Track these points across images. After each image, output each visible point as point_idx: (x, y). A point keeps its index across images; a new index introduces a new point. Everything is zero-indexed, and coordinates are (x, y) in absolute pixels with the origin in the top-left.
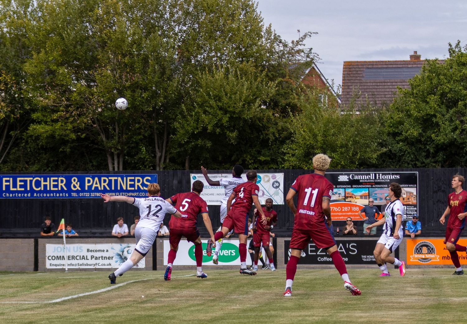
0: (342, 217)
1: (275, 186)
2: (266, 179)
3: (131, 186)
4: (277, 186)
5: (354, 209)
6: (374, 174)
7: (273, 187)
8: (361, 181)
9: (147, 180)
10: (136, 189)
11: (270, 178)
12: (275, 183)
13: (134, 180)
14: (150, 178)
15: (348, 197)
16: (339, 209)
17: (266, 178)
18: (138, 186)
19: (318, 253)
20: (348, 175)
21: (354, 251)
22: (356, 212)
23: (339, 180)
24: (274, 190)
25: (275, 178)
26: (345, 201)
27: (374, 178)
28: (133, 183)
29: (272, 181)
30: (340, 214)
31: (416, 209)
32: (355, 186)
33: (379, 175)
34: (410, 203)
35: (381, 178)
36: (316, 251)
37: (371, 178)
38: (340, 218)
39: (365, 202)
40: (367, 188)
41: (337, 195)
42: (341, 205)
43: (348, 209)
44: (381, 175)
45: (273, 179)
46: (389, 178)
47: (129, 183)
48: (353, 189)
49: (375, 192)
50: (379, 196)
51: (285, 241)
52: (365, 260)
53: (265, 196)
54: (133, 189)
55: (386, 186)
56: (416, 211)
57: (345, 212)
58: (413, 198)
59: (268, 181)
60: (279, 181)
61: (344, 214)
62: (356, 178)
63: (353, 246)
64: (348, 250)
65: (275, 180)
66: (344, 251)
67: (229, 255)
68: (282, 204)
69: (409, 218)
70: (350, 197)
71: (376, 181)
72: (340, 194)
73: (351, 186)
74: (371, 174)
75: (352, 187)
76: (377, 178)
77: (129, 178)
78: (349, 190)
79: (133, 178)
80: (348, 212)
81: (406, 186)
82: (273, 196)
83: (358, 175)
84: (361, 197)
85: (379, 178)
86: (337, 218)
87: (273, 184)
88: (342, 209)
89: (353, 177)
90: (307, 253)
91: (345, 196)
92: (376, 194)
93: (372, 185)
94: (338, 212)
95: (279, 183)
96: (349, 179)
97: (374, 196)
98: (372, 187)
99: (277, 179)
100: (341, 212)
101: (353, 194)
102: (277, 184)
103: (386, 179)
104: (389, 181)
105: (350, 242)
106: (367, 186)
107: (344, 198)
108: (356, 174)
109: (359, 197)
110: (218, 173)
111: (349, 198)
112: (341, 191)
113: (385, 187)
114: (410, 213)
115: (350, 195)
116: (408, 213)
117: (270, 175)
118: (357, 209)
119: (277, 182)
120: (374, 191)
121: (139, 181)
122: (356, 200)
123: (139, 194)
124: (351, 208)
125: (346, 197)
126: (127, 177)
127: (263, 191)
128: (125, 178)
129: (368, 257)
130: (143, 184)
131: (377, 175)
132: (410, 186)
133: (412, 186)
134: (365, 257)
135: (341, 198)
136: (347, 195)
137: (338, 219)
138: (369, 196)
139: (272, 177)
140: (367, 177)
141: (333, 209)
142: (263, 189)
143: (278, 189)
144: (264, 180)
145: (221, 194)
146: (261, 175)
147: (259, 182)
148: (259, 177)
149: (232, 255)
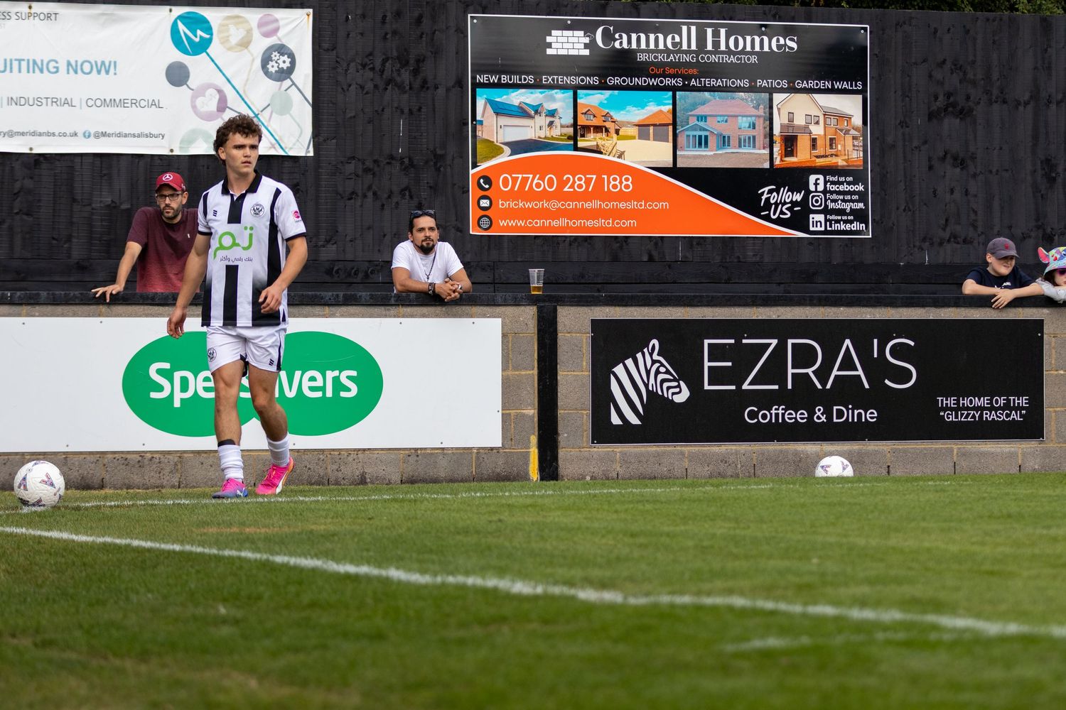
0: (562, 222)
1: (273, 68)
2: (236, 35)
4: (281, 71)
5: (614, 183)
6: (693, 29)
7: (267, 73)
8: (642, 57)
11: (249, 31)
12: (275, 55)
15: (586, 129)
16: (551, 183)
17: (232, 29)
19: (745, 386)
20: (589, 29)
21: (903, 376)
22: (621, 196)
23: (549, 52)
24: (272, 85)
25: (275, 32)
26: (576, 148)
27: (694, 47)
29: (261, 44)
30: (555, 205)
31: (860, 188)
32: (617, 81)
33: (716, 34)
34: (840, 162)
35: (723, 48)
36: (736, 376)
37: (685, 47)
38: (555, 223)
39: (660, 152)
40: (666, 88)
41: (542, 120)
42: (560, 167)
43: (588, 181)
44: (723, 31)
45: (267, 35)
46: (757, 48)
48: (608, 93)
49: (700, 111)
50: (714, 126)
51: (595, 323)
52: (951, 418)
55: (745, 83)
56: (862, 197)
57: (574, 196)
58: (849, 139)
59: (245, 44)
60: (292, 46)
61: (572, 205)
62: (622, 42)
63: (898, 352)
64: (877, 368)
65: (272, 41)
66: (860, 372)
67: (329, 394)
68: (302, 154)
69: (836, 227)
70: (598, 129)
71: (704, 58)
72: (552, 113)
73: (603, 76)
74: (684, 28)
75: (603, 87)
76: (710, 47)
78: (591, 99)
80: (586, 196)
81: (821, 85)
82: (267, 113)
83: (629, 29)
84: (643, 129)
85: (716, 44)
86: (540, 223)
87: (266, 60)
88: (562, 184)
89: (608, 37)
90: (695, 386)
91: (575, 125)
92: (703, 118)
93: (687, 78)
94: (545, 195)
95: (292, 56)
96: (591, 45)
97: (694, 128)
98: (686, 88)
99: (282, 37)
100: (559, 195)
101: (607, 115)
102: (284, 62)
103: (743, 52)
104: (754, 59)
105: (886, 330)
106: (668, 81)
107: (570, 131)
108: (622, 28)
109: (634, 131)
111: (591, 136)
112: (560, 101)
113: (739, 89)
114: (840, 205)
115: (595, 122)
116: (831, 205)
117: (253, 16)
118: (627, 183)
119: (282, 49)
120: (694, 106)
122: (622, 145)
124: (600, 182)
125: (579, 130)
127: (220, 91)
129: (965, 402)
131: (709, 31)
132: (838, 85)
133: (845, 85)
134: (951, 402)
135: (556, 132)
136: (582, 121)
137: (543, 228)
138: (674, 124)
139: (260, 25)
140: (664, 42)
141: (525, 180)
142: (220, 81)
143: (287, 83)
144: (225, 41)
145: (27, 101)
146: (214, 15)
147: (201, 47)
148: (205, 24)
149: (343, 394)
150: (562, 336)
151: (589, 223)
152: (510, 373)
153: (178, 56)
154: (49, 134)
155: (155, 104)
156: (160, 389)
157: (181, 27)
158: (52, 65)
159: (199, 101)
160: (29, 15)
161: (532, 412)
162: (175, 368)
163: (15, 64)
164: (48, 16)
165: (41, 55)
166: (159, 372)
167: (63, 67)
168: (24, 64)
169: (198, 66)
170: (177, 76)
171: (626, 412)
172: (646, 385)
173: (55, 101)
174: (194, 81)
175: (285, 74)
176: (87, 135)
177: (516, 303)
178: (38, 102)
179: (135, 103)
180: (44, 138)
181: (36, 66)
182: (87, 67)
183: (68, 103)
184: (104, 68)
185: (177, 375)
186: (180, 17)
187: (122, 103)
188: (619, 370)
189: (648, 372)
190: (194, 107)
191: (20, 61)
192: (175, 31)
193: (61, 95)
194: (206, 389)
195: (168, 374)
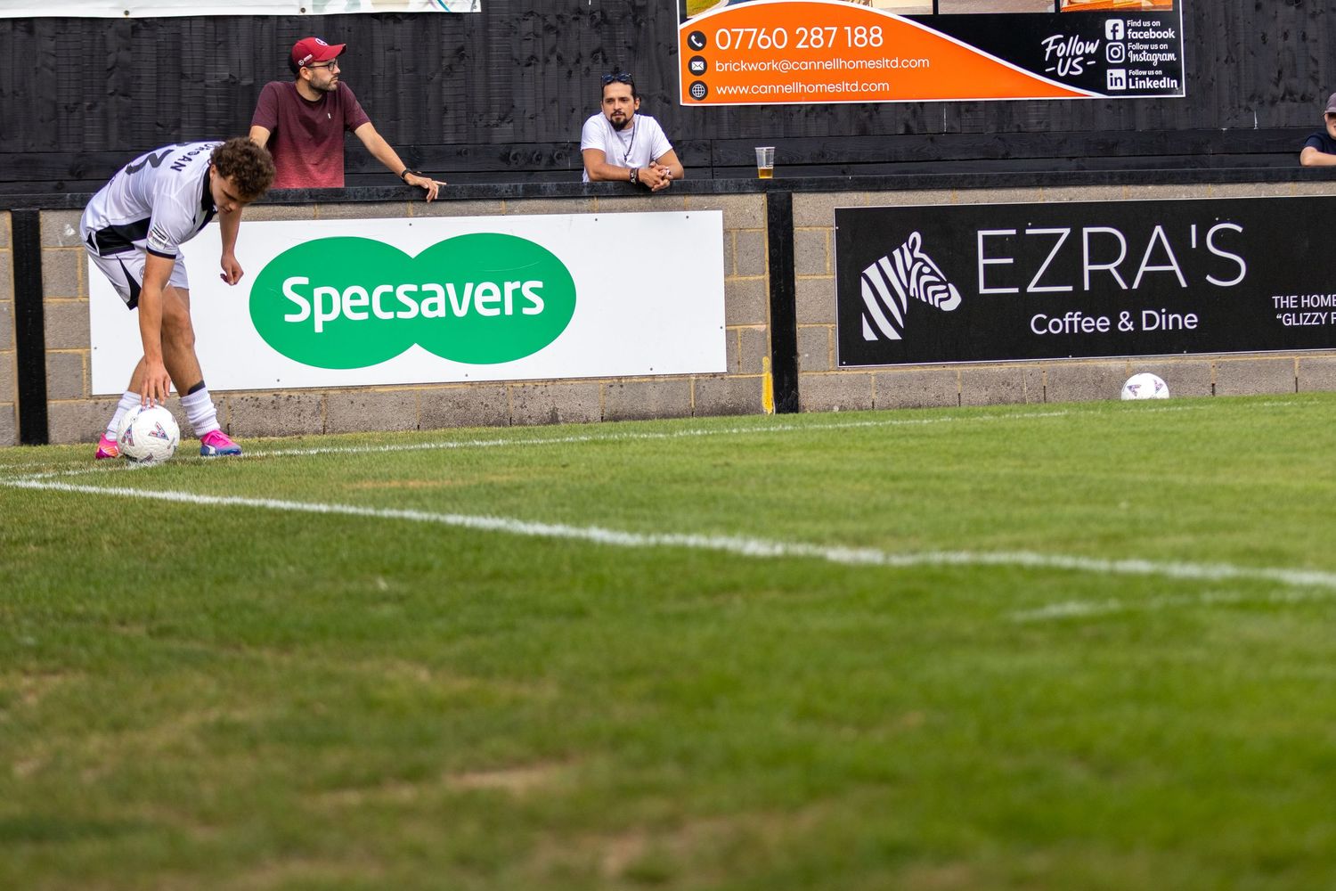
0: (797, 87)
5: (860, 37)
16: (780, 39)
19: (1031, 289)
21: (1230, 270)
22: (869, 53)
30: (787, 66)
31: (1170, 34)
34: (1144, 2)
36: (1019, 275)
38: (786, 89)
42: (790, 18)
43: (827, 35)
51: (840, 213)
52: (1289, 321)
56: (1173, 46)
57: (809, 54)
61: (807, 66)
63: (1222, 240)
64: (1195, 262)
66: (1175, 267)
67: (509, 310)
68: (467, 9)
69: (1140, 84)
80: (825, 54)
86: (768, 89)
88: (794, 39)
90: (968, 289)
94: (773, 54)
100: (791, 53)
105: (1206, 212)
114: (1144, 57)
116: (1134, 58)
118: (876, 37)
124: (842, 35)
129: (1308, 301)
134: (1290, 301)
137: (771, 96)
141: (747, 36)
149: (526, 311)
150: (799, 231)
151: (830, 88)
152: (734, 279)
156: (297, 309)
161: (763, 327)
162: (316, 283)
166: (295, 288)
171: (882, 325)
172: (907, 291)
177: (741, 191)
185: (318, 293)
188: (872, 271)
189: (908, 274)
194: (355, 309)
195: (306, 292)
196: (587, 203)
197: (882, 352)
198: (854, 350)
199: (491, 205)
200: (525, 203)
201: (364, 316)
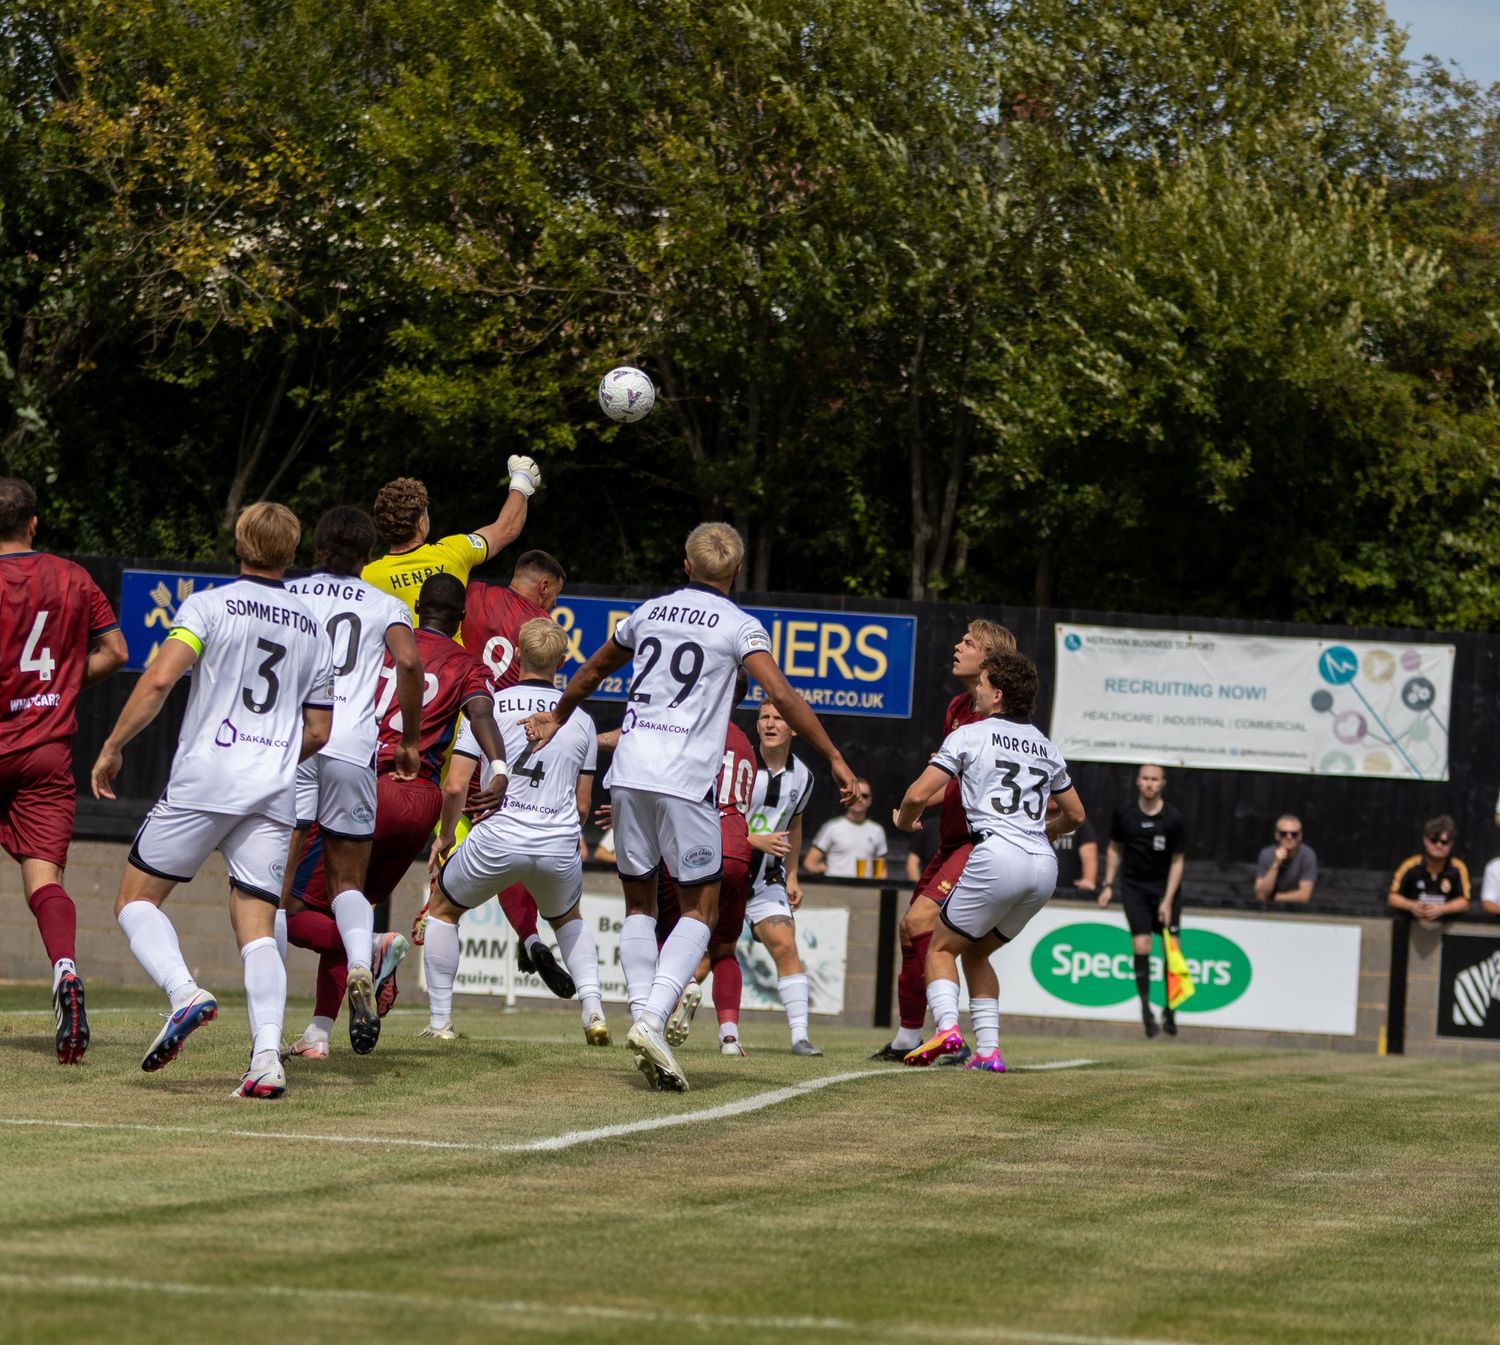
1: (1413, 698)
2: (1379, 667)
3: (802, 659)
4: (1420, 702)
7: (1407, 703)
9: (872, 641)
10: (823, 672)
11: (1392, 666)
12: (1416, 687)
13: (814, 637)
14: (882, 632)
17: (1377, 662)
18: (831, 662)
24: (1410, 715)
25: (1416, 666)
28: (809, 647)
29: (1402, 676)
45: (1409, 668)
47: (793, 646)
53: (1367, 739)
54: (808, 672)
59: (1387, 676)
60: (1432, 678)
65: (1414, 674)
68: (1437, 777)
77: (793, 627)
79: (811, 627)
82: (1404, 740)
87: (1407, 691)
95: (1432, 689)
99: (1425, 670)
102: (1424, 694)
110: (1174, 627)
117: (1397, 651)
119: (1423, 682)
121: (835, 640)
123: (832, 697)
126: (786, 619)
127: (1361, 719)
128: (777, 625)
130: (853, 657)
139: (1403, 659)
142: (1362, 709)
143: (1426, 713)
144: (1369, 672)
145: (1181, 720)
146: (1359, 649)
147: (1346, 678)
148: (1350, 657)
149: (1217, 981)
152: (1367, 973)
153: (1322, 684)
154: (1200, 750)
155: (1299, 727)
156: (1060, 965)
157: (1329, 660)
158: (1206, 690)
159: (1341, 727)
160: (1190, 645)
161: (1382, 1007)
162: (1075, 949)
163: (1173, 688)
164: (1205, 646)
165: (1198, 680)
166: (1064, 953)
167: (1216, 690)
168: (1181, 688)
169: (1342, 695)
170: (1321, 702)
171: (1468, 1011)
172: (1489, 992)
173: (1207, 721)
174: (1338, 706)
175: (1424, 705)
176: (1234, 752)
177: (1374, 914)
178: (1191, 721)
179: (1280, 725)
180: (1196, 754)
181: (1192, 690)
182: (1238, 692)
183: (1218, 723)
184: (1254, 693)
185: (1077, 957)
186: (1330, 651)
187: (1269, 725)
188: (1464, 977)
189: (1491, 981)
190: (1336, 732)
191: (1177, 685)
192: (1323, 664)
193: (1213, 716)
194: (1101, 970)
195: (1068, 955)
196: (1264, 915)
197: (1468, 1031)
198: (1447, 1027)
199: (1199, 910)
200: (1222, 911)
201: (1105, 975)
